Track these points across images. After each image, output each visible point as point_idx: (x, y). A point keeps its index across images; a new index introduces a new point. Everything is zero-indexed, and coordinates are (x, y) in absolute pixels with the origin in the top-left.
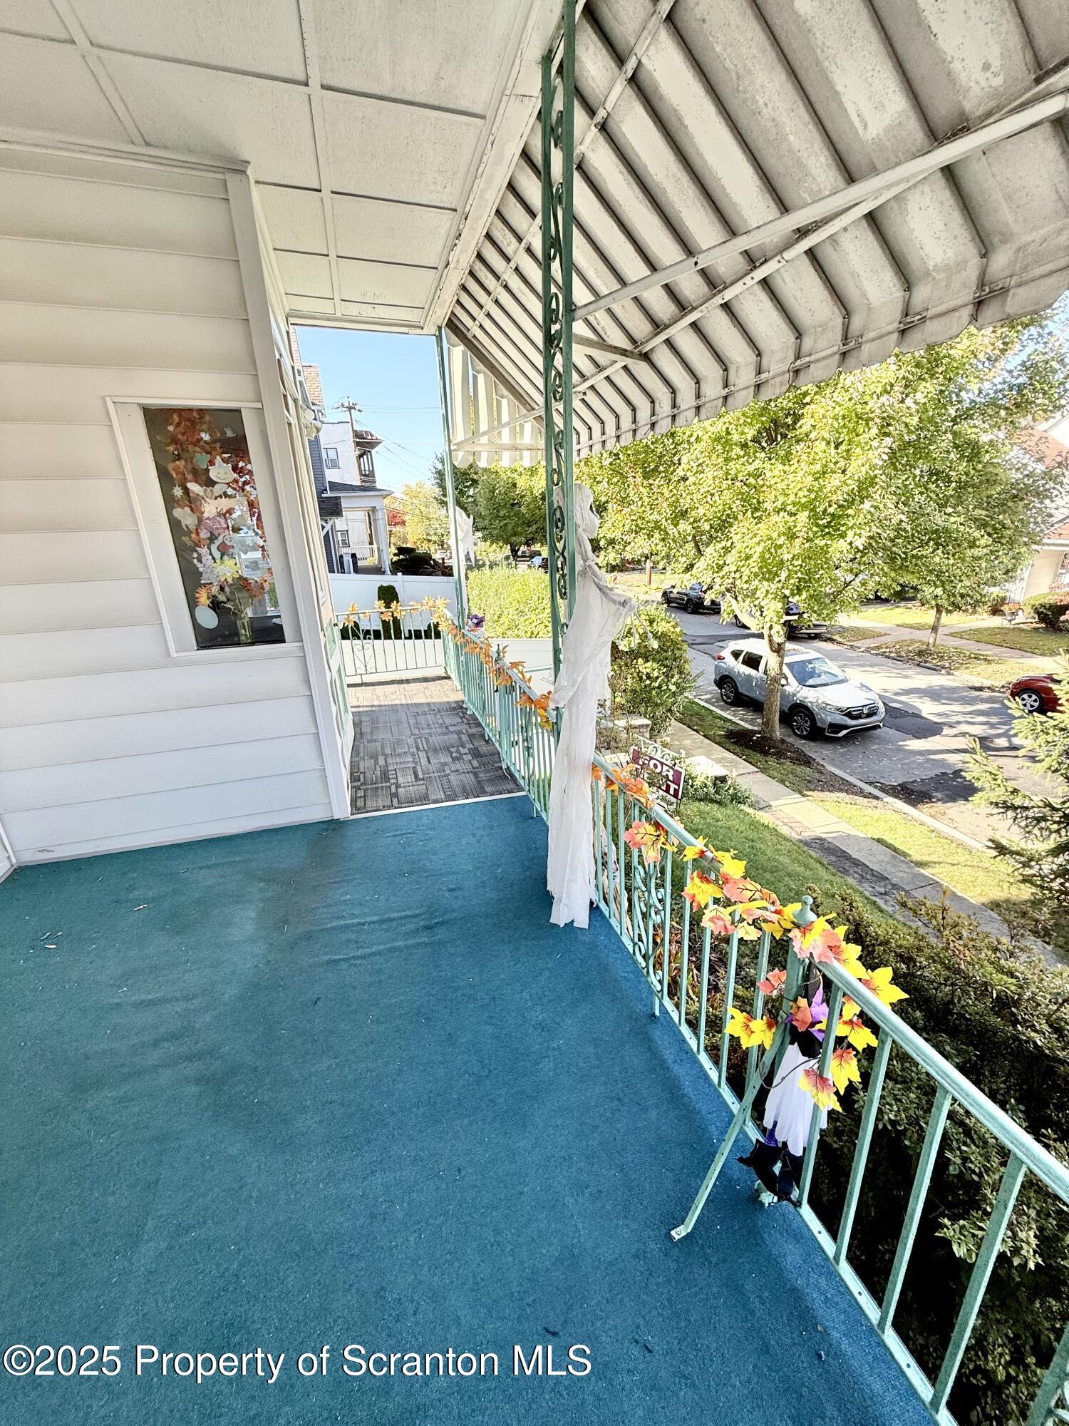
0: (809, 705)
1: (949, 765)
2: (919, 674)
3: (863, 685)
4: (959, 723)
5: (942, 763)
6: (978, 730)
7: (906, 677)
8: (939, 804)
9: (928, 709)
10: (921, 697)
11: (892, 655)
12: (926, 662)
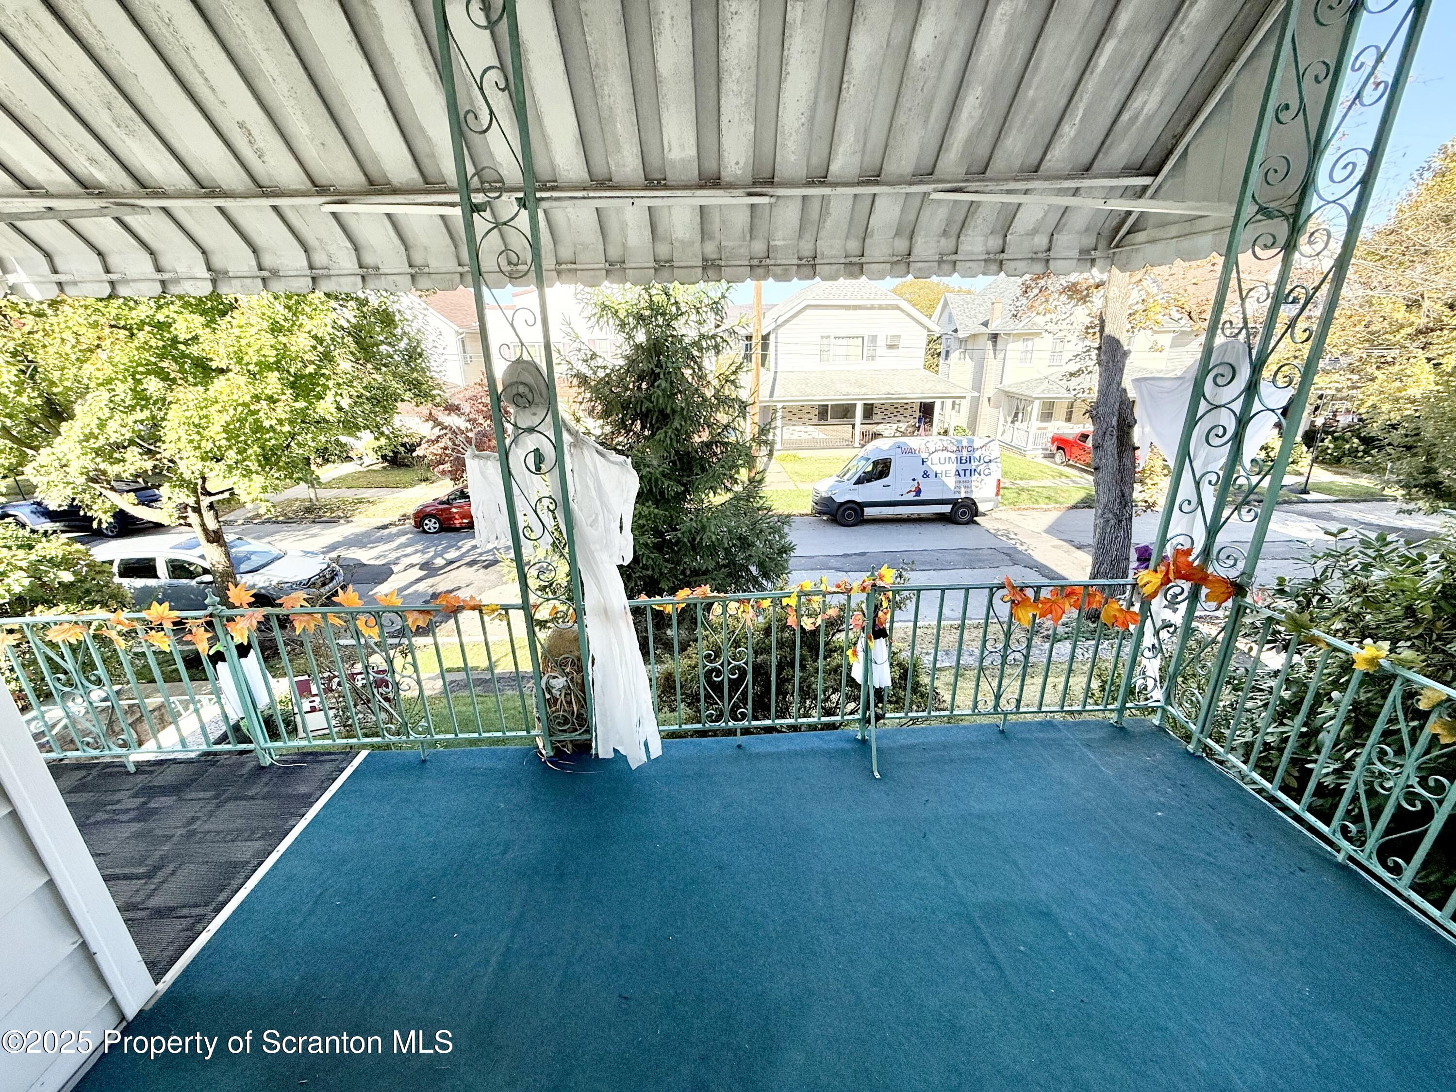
0: (263, 591)
1: (424, 594)
2: (324, 529)
3: (306, 553)
4: (398, 558)
5: (417, 594)
6: (417, 559)
7: (314, 536)
8: (443, 625)
9: (365, 556)
10: (348, 549)
11: (281, 519)
12: (320, 517)
